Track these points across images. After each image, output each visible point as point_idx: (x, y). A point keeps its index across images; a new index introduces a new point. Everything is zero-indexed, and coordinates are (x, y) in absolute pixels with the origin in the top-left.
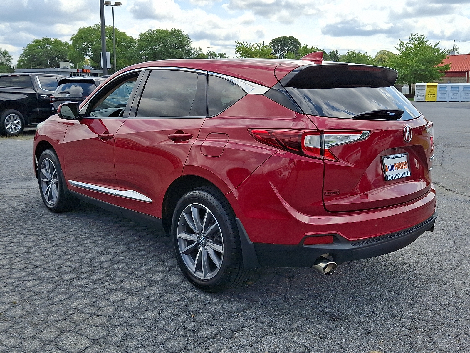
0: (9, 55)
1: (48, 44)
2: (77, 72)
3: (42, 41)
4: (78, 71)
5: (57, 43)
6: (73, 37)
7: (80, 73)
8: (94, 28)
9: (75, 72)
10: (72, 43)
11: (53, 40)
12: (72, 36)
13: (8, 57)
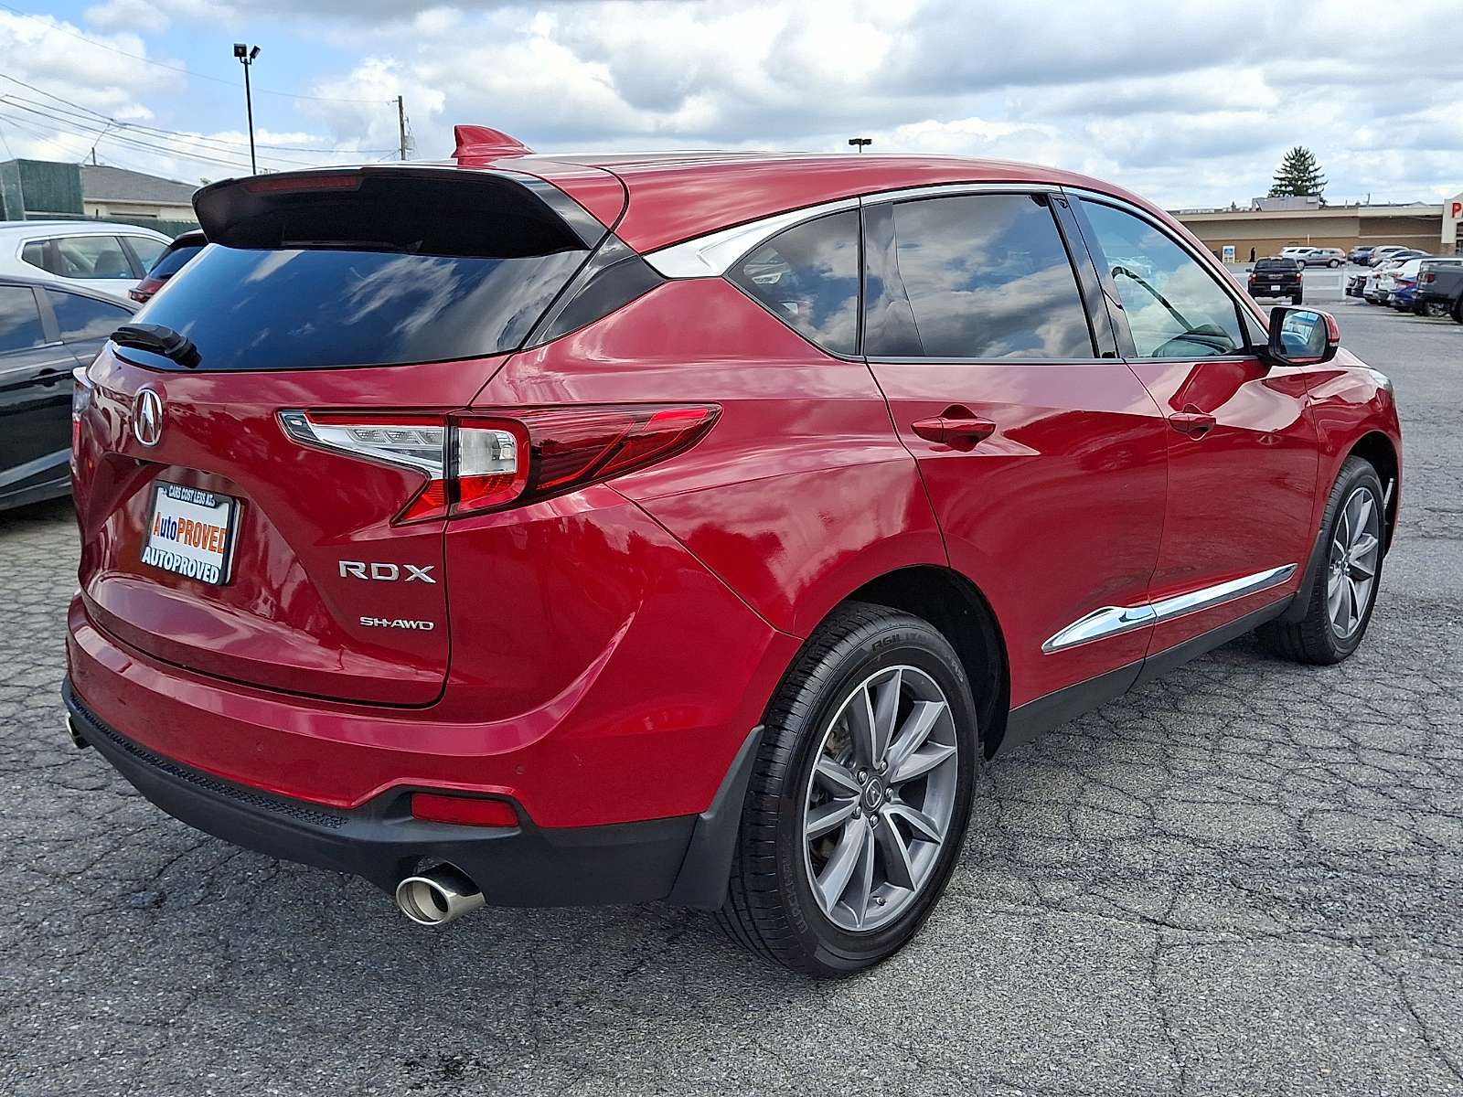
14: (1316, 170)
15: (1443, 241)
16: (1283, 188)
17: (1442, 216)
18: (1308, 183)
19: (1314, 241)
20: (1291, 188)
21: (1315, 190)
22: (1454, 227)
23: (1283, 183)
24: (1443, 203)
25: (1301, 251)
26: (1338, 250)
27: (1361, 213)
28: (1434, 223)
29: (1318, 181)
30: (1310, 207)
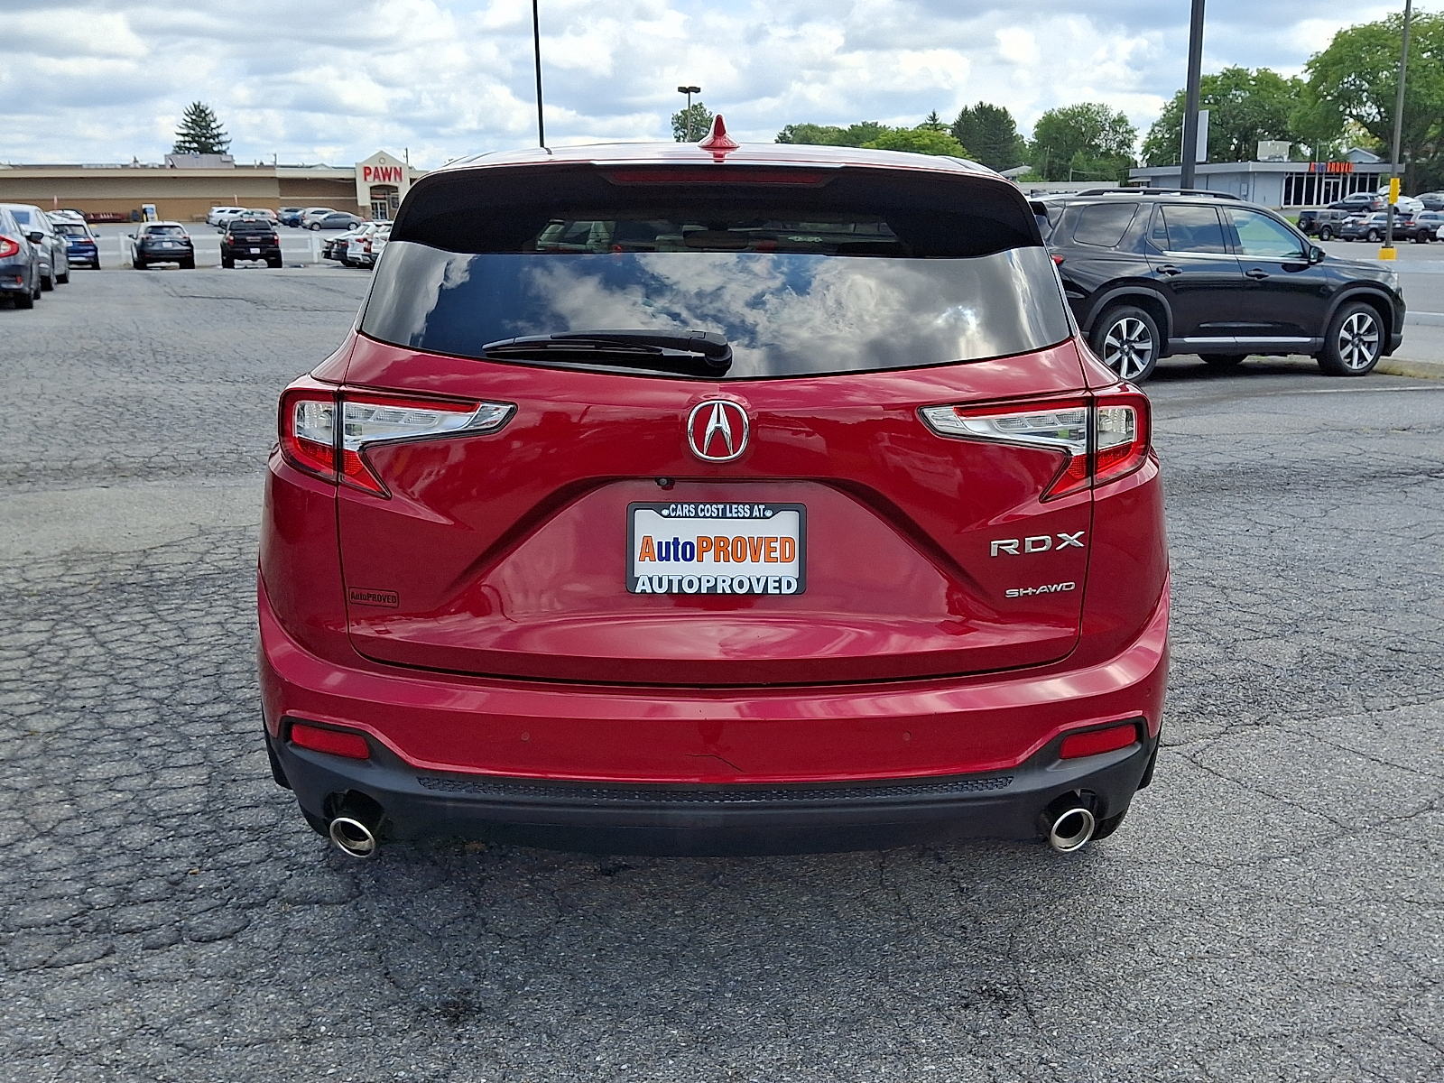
0: (1128, 127)
1: (1237, 87)
2: (1307, 170)
3: (1220, 79)
4: (1312, 170)
5: (1268, 82)
6: (1312, 61)
7: (1320, 174)
8: (1388, 25)
9: (1303, 174)
10: (1309, 80)
11: (1255, 74)
12: (1312, 58)
13: (1126, 132)
14: (218, 127)
15: (360, 204)
16: (187, 145)
17: (355, 179)
18: (211, 141)
19: (243, 202)
20: (195, 145)
21: (220, 148)
22: (368, 191)
23: (187, 139)
24: (354, 166)
25: (231, 212)
26: (269, 211)
27: (280, 174)
28: (348, 186)
29: (222, 138)
30: (225, 166)
